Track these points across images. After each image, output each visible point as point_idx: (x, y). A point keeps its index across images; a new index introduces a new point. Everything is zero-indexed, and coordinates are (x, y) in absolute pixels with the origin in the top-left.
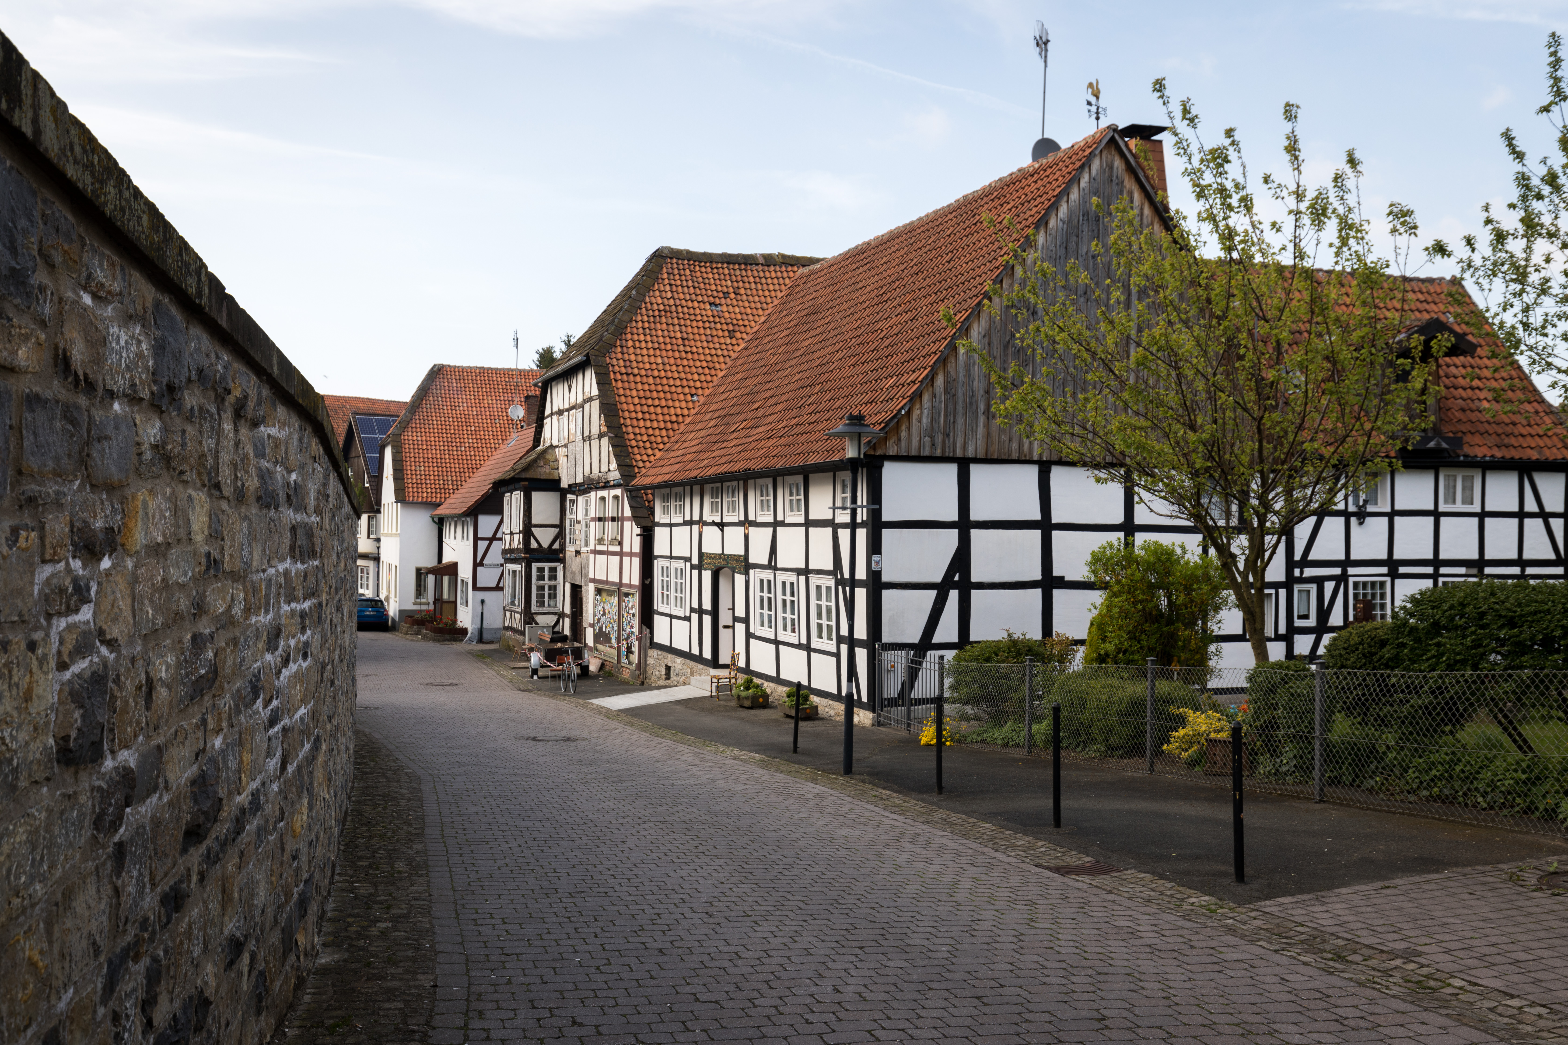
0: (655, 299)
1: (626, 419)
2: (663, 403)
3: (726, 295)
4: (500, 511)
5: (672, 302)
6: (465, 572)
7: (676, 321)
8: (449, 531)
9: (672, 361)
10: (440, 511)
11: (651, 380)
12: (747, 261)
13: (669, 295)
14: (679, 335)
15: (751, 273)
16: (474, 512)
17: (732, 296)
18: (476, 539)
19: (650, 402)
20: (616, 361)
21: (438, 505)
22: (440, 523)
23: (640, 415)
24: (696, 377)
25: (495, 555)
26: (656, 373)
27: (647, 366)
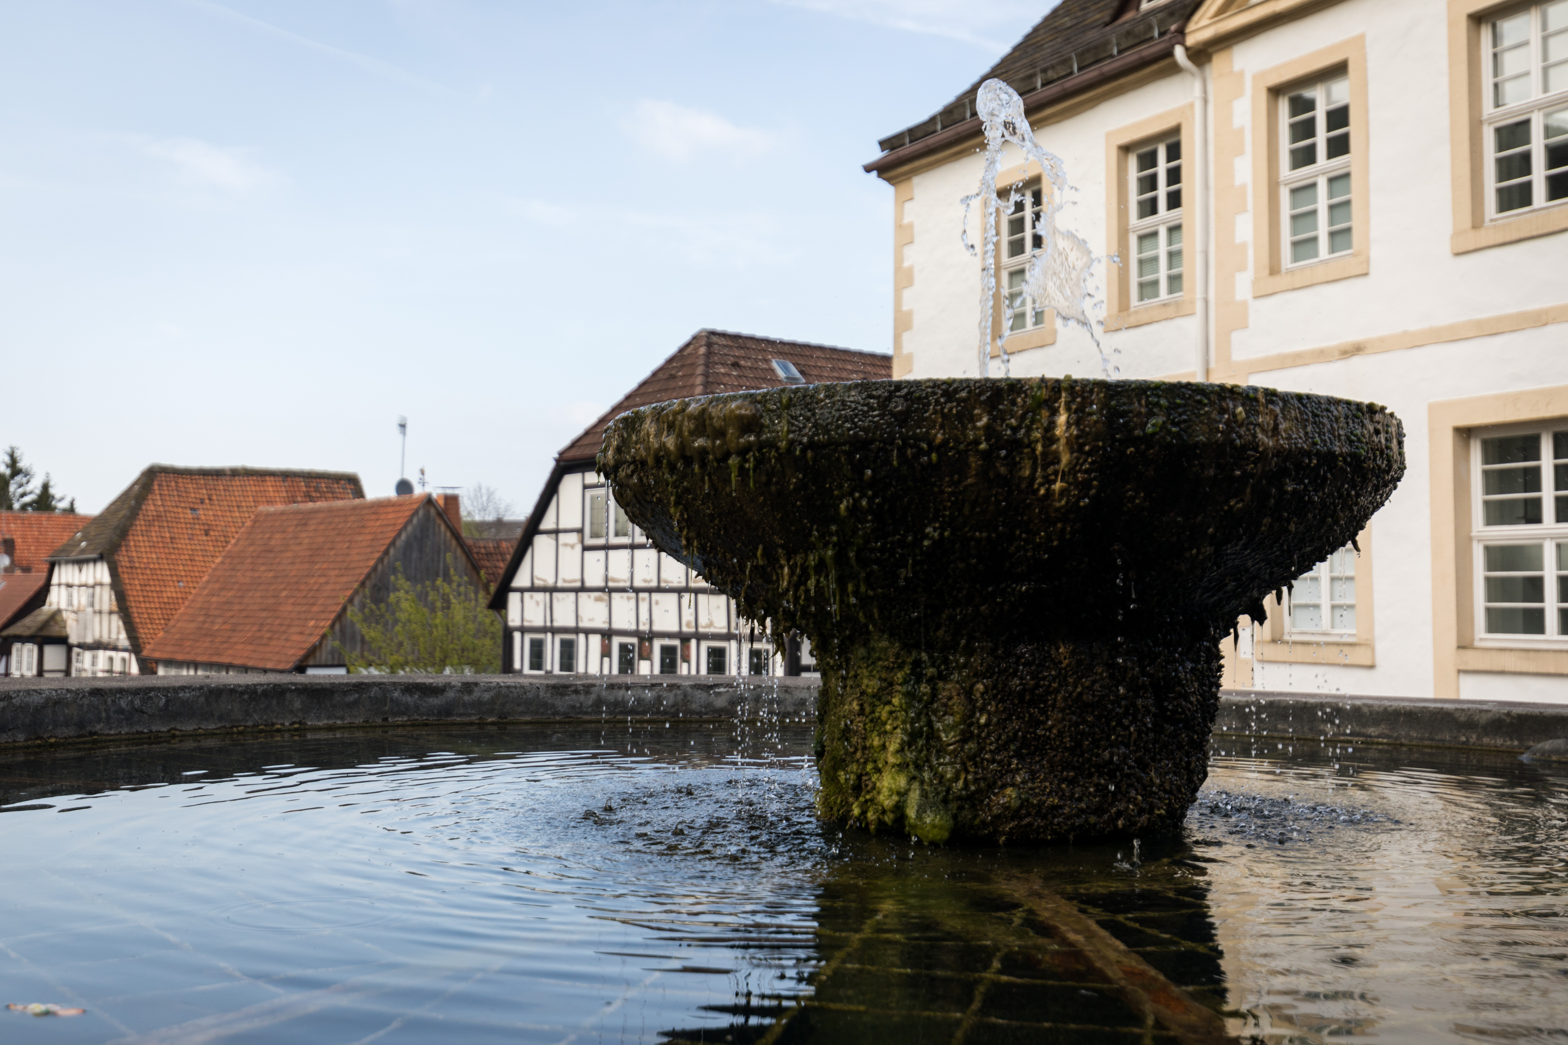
0: (150, 507)
1: (132, 603)
2: (158, 589)
3: (202, 502)
5: (162, 509)
7: (165, 524)
9: (163, 556)
11: (148, 572)
12: (217, 474)
13: (159, 503)
14: (168, 535)
15: (221, 484)
17: (207, 501)
19: (148, 588)
20: (122, 559)
23: (141, 599)
24: (181, 568)
26: (152, 566)
27: (145, 560)
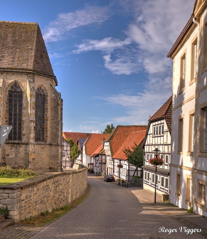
1: (113, 148)
2: (117, 146)
4: (99, 157)
6: (94, 164)
8: (92, 159)
9: (119, 141)
14: (120, 137)
15: (130, 128)
16: (95, 157)
17: (127, 131)
20: (112, 141)
22: (91, 157)
24: (121, 143)
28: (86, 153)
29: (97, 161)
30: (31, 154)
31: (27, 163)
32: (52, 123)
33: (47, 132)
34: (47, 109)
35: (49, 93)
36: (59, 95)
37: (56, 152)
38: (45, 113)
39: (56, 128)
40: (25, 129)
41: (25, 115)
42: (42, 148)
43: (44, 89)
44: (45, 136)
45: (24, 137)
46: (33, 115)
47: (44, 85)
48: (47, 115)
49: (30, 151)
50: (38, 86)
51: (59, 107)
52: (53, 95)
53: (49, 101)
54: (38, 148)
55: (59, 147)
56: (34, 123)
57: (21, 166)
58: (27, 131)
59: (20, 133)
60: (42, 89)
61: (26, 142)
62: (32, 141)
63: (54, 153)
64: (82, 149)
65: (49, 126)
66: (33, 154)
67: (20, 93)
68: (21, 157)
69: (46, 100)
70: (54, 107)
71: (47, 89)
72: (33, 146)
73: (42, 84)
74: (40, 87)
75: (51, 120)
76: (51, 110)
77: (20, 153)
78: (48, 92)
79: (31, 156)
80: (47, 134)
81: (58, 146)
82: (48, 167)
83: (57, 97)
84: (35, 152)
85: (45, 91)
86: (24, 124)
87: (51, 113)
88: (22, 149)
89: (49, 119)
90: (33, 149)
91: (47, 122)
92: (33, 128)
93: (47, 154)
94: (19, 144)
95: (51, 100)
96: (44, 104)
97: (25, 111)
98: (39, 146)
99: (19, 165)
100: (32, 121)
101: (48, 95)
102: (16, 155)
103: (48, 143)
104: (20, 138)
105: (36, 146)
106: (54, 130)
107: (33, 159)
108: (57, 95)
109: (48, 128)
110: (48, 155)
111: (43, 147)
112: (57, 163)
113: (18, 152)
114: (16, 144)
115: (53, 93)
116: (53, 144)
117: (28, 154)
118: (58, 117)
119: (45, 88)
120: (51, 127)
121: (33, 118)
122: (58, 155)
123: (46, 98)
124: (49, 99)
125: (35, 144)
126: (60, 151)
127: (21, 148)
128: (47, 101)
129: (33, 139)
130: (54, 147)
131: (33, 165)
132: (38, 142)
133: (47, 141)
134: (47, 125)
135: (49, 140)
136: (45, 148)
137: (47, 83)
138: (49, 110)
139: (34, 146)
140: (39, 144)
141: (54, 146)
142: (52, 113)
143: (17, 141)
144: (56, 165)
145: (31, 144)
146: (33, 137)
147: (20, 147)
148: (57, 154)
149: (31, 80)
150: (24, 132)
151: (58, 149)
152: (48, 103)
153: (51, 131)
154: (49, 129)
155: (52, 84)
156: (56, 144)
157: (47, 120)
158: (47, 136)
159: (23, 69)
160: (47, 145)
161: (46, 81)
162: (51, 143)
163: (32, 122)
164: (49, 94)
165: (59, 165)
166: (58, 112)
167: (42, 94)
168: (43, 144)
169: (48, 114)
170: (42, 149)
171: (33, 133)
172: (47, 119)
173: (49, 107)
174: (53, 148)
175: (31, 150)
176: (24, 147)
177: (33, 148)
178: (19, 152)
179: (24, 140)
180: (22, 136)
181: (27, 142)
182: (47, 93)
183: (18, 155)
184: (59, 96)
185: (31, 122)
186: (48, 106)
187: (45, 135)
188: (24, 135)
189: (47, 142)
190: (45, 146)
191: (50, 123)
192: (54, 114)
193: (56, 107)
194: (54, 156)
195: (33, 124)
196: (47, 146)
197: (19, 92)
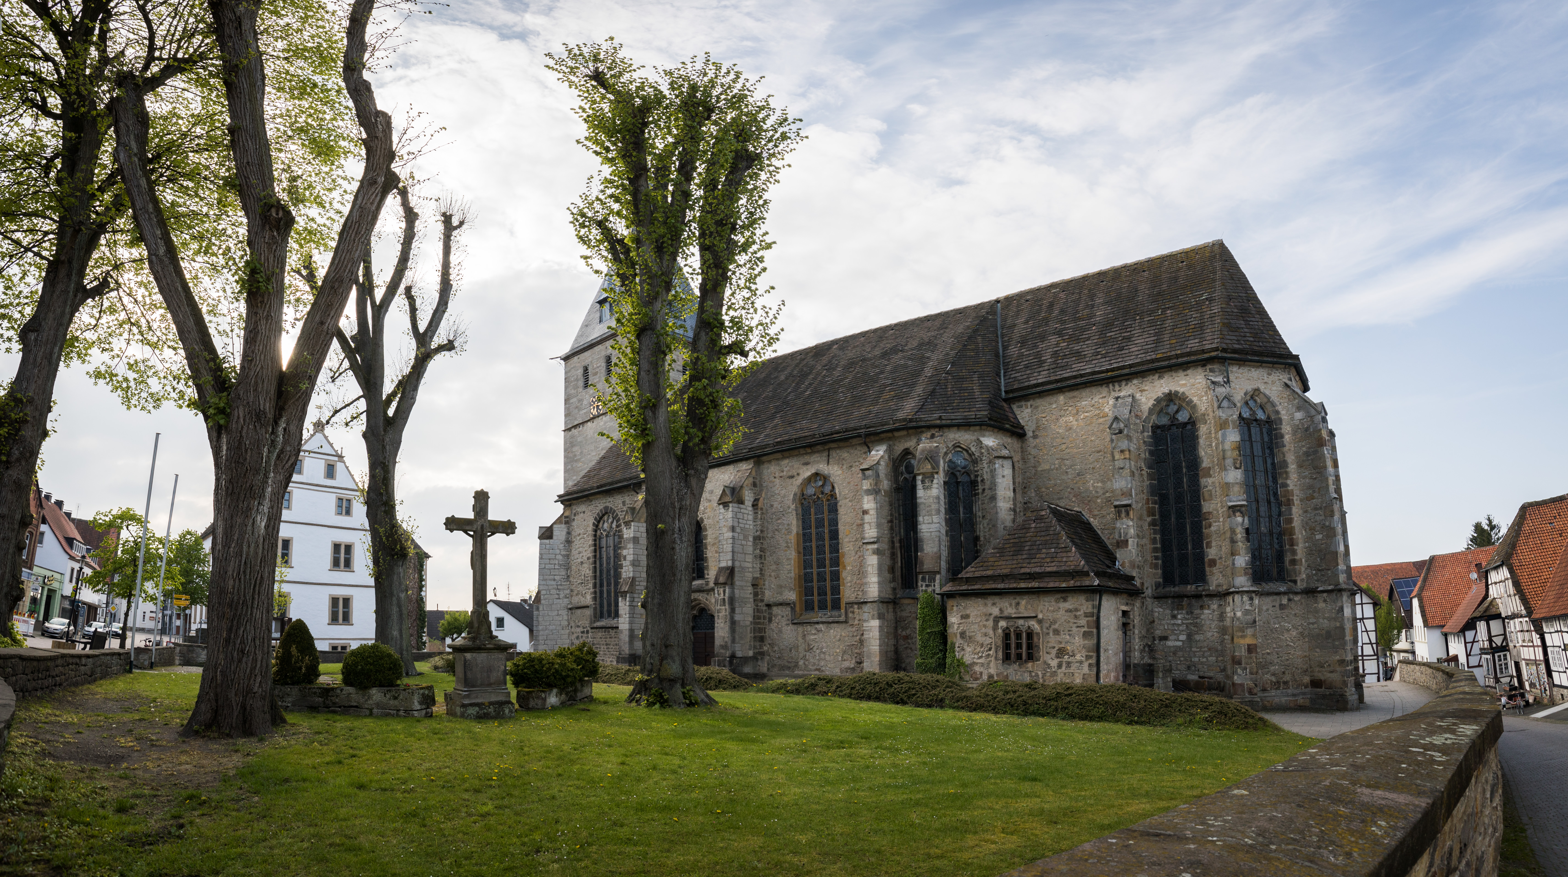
1: (1524, 587)
2: (1538, 575)
3: (1555, 518)
4: (1475, 628)
5: (1533, 527)
6: (1462, 659)
7: (1536, 536)
8: (1451, 639)
9: (1538, 555)
10: (1445, 630)
11: (1531, 566)
12: (1561, 499)
13: (1531, 524)
14: (1538, 542)
16: (1463, 631)
17: (1558, 517)
18: (1466, 643)
19: (1533, 576)
20: (1515, 561)
21: (1443, 626)
22: (1446, 635)
23: (1529, 583)
24: (1549, 559)
25: (1476, 650)
26: (1532, 562)
27: (1528, 560)
28: (1426, 624)
29: (1469, 646)
30: (1242, 630)
31: (1229, 667)
32: (1306, 512)
33: (1292, 545)
34: (1285, 464)
35: (1283, 412)
36: (1320, 409)
37: (1335, 619)
38: (1280, 481)
39: (1324, 527)
40: (1214, 544)
41: (1211, 495)
42: (1282, 607)
43: (1265, 400)
44: (1287, 563)
45: (1215, 570)
46: (1236, 489)
47: (1262, 388)
48: (1286, 485)
49: (1238, 619)
50: (1246, 394)
51: (1326, 451)
52: (1299, 415)
53: (1287, 438)
54: (1264, 608)
55: (1345, 598)
56: (1243, 517)
57: (1207, 674)
58: (1223, 548)
59: (1200, 557)
60: (1259, 401)
61: (1220, 589)
62: (1242, 582)
63: (1325, 624)
64: (1409, 612)
65: (1297, 523)
66: (1249, 632)
67: (1189, 427)
68: (1205, 644)
69: (1276, 435)
70: (1307, 454)
71: (1274, 398)
72: (1245, 598)
73: (1255, 387)
74: (1252, 397)
75: (1301, 500)
76: (1300, 466)
77: (1205, 628)
78: (1279, 408)
79: (1243, 637)
80: (1294, 552)
81: (1342, 596)
82: (1307, 679)
83: (1312, 417)
84: (1255, 622)
85: (1269, 408)
86: (1210, 526)
87: (1301, 477)
88: (1208, 614)
89: (1295, 498)
90: (1246, 612)
91: (1290, 509)
92: (1240, 535)
93: (1300, 630)
94: (1198, 596)
95: (1294, 432)
96: (1271, 449)
97: (1210, 480)
98: (1268, 600)
99: (1201, 674)
100: (1234, 509)
101: (1280, 420)
102: (1190, 636)
103: (1300, 585)
104: (1201, 577)
105: (1256, 601)
106: (1319, 537)
107: (1251, 649)
108: (1313, 412)
109: (1297, 531)
110: (1306, 633)
111: (1285, 601)
112: (1342, 662)
113: (1196, 625)
114: (1187, 597)
115: (1299, 409)
116: (1320, 589)
117: (1230, 630)
118: (1328, 485)
119: (1268, 398)
120: (1305, 525)
121: (1238, 498)
122: (1342, 629)
123: (1276, 429)
124: (1286, 429)
125: (1254, 592)
126: (1347, 612)
127: (1206, 611)
128: (1282, 436)
129: (1246, 574)
130: (1325, 601)
131: (1251, 673)
132: (1264, 584)
133: (1298, 579)
134: (1290, 521)
135: (1303, 576)
136: (1292, 605)
137: (1273, 383)
138: (1292, 467)
139: (1251, 599)
140: (1269, 594)
141: (1325, 595)
142: (1304, 478)
143: (1190, 588)
144: (1338, 669)
145: (1237, 592)
146: (1244, 565)
147: (1202, 607)
148: (1338, 624)
149: (1219, 379)
150: (1212, 553)
151: (1339, 604)
152: (1284, 446)
153: (1308, 539)
154: (1300, 535)
155: (1289, 383)
156: (1330, 588)
157: (1289, 503)
158: (1294, 562)
159: (1189, 354)
160: (1296, 593)
161: (1269, 374)
162: (1312, 586)
163: (1238, 514)
164: (1284, 416)
165: (1350, 668)
166: (1325, 467)
167: (1261, 415)
168: (1282, 590)
169: (1289, 482)
170: (1279, 612)
171: (1243, 552)
172: (1289, 500)
173: (1290, 458)
174: (1322, 605)
175: (1239, 614)
176: (1215, 607)
177: (1247, 607)
178: (1199, 627)
179: (1216, 580)
180: (1207, 569)
181: (1225, 587)
182: (1278, 412)
183: (1197, 637)
184: (1320, 413)
185: (1234, 512)
186: (1287, 455)
187: (1288, 558)
188: (1213, 563)
189: (1295, 582)
190: (1289, 600)
191: (1301, 512)
192: (1311, 478)
193: (1316, 452)
194: (1328, 635)
195: (1240, 519)
196: (1297, 598)
197: (1185, 424)
